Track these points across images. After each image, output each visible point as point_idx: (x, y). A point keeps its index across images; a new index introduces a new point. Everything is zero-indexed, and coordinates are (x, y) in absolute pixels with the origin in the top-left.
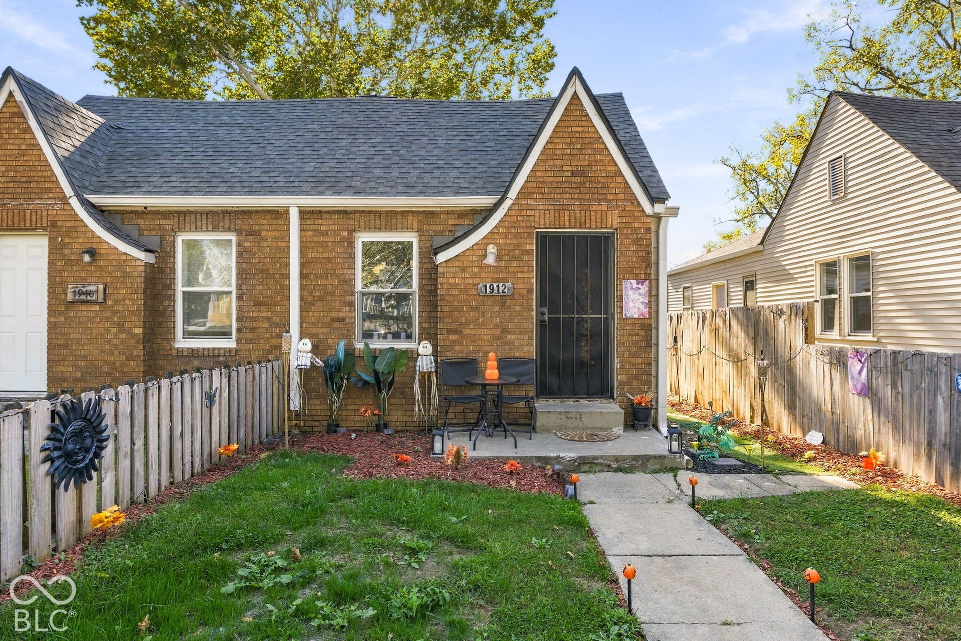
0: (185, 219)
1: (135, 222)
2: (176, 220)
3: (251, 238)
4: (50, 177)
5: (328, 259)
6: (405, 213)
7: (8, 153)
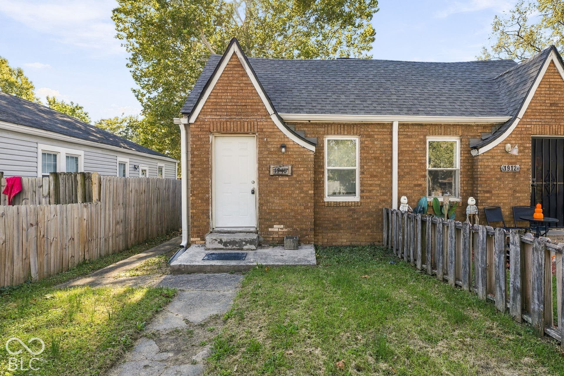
0: (331, 128)
1: (302, 129)
2: (326, 129)
3: (369, 139)
4: (258, 103)
5: (413, 151)
6: (455, 126)
7: (233, 88)
